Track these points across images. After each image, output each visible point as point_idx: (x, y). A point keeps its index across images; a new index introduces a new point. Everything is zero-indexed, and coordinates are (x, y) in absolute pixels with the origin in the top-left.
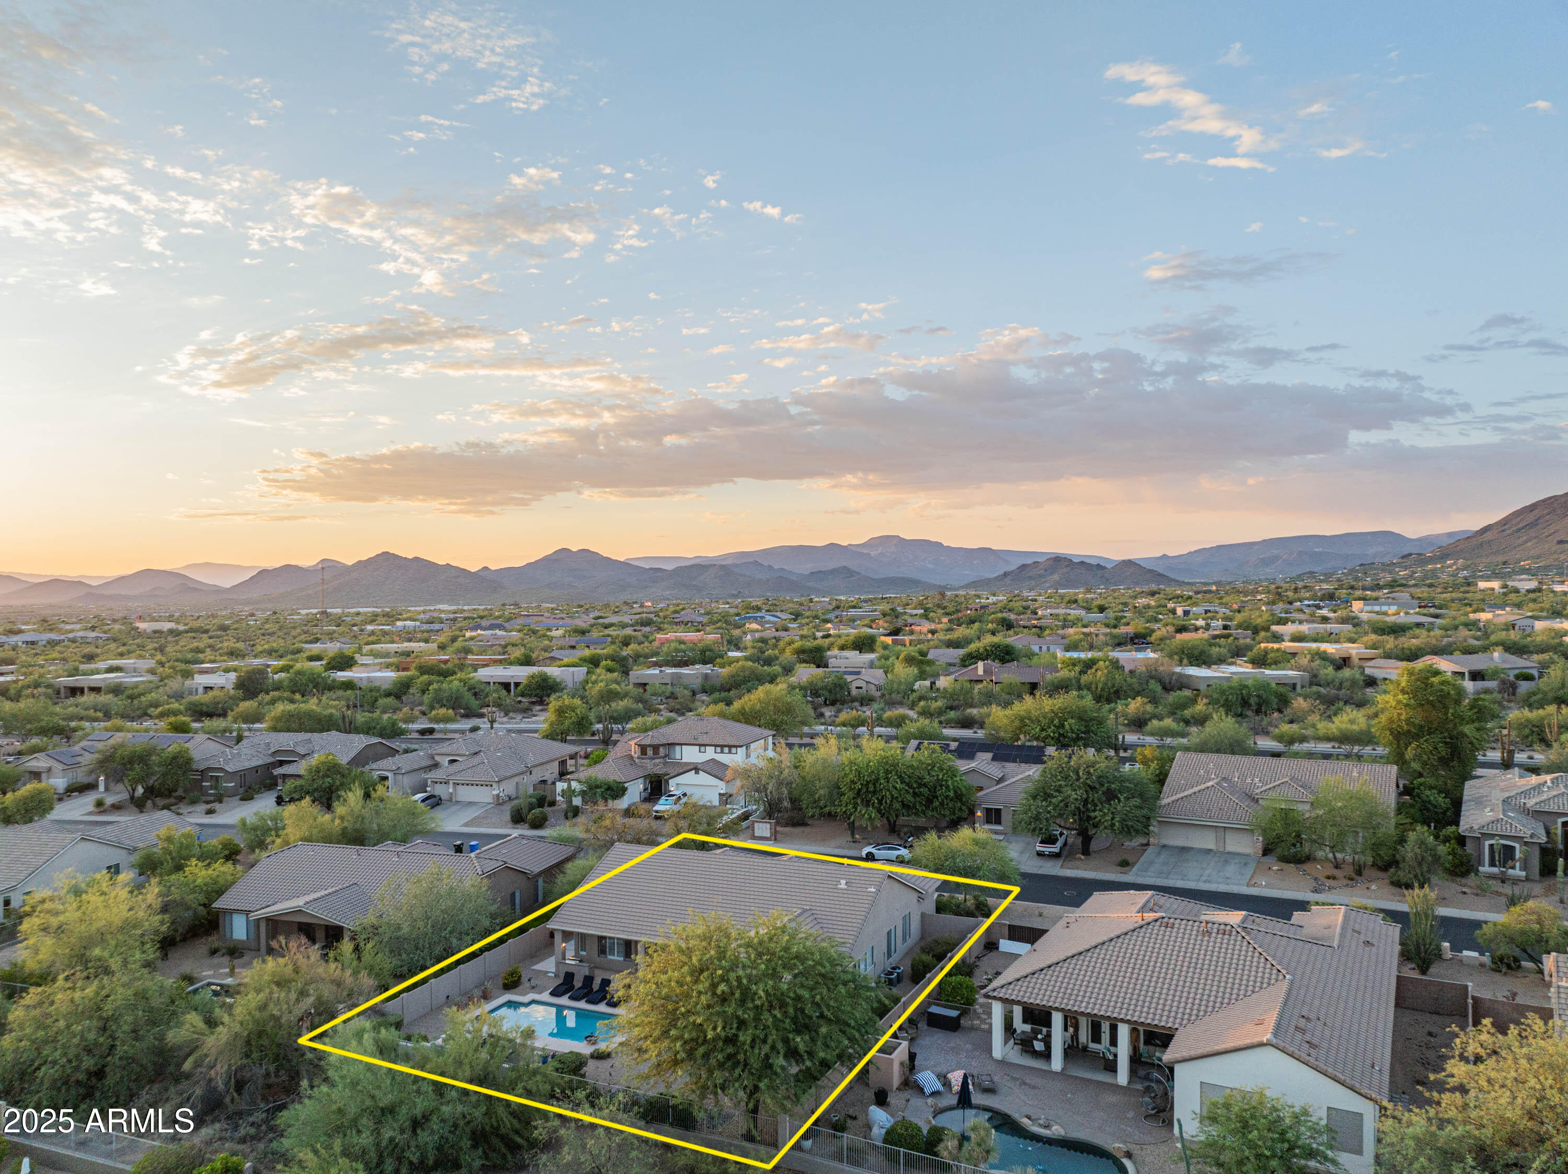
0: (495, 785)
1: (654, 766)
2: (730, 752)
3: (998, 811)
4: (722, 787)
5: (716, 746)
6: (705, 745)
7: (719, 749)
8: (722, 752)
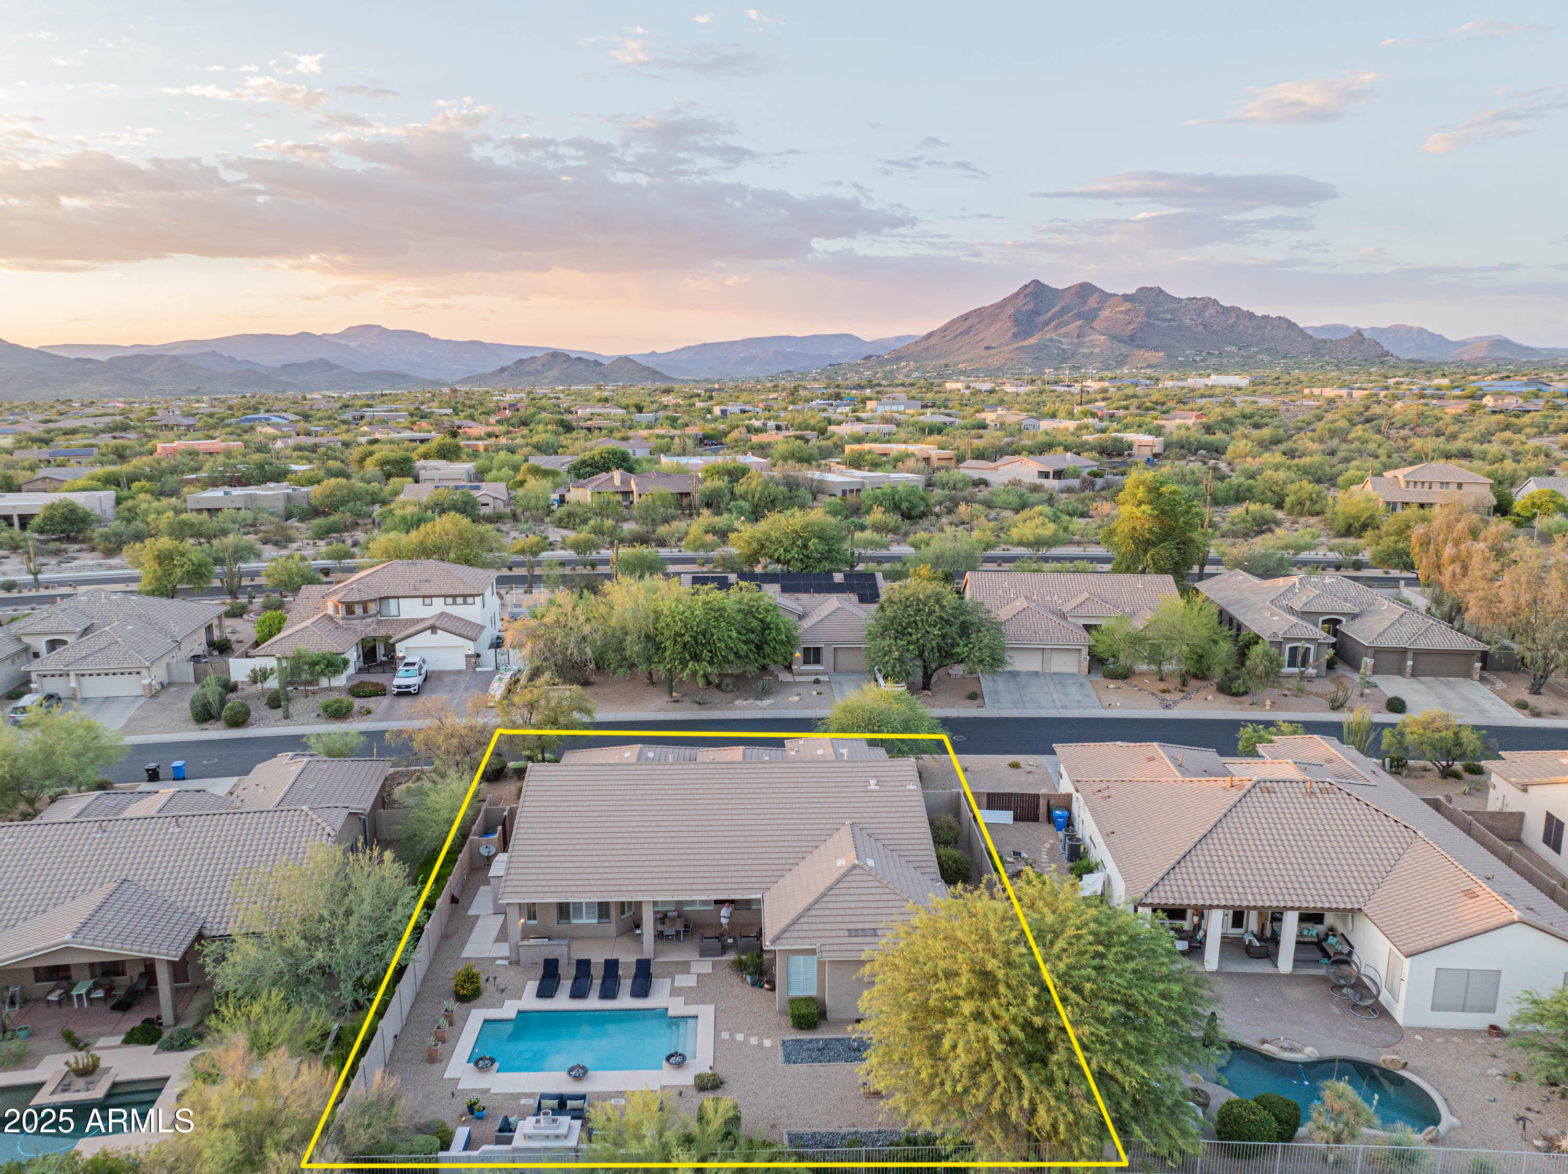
0: (144, 672)
1: (367, 628)
2: (465, 603)
3: (817, 650)
4: (470, 647)
5: (445, 596)
6: (431, 597)
7: (449, 600)
8: (454, 603)
